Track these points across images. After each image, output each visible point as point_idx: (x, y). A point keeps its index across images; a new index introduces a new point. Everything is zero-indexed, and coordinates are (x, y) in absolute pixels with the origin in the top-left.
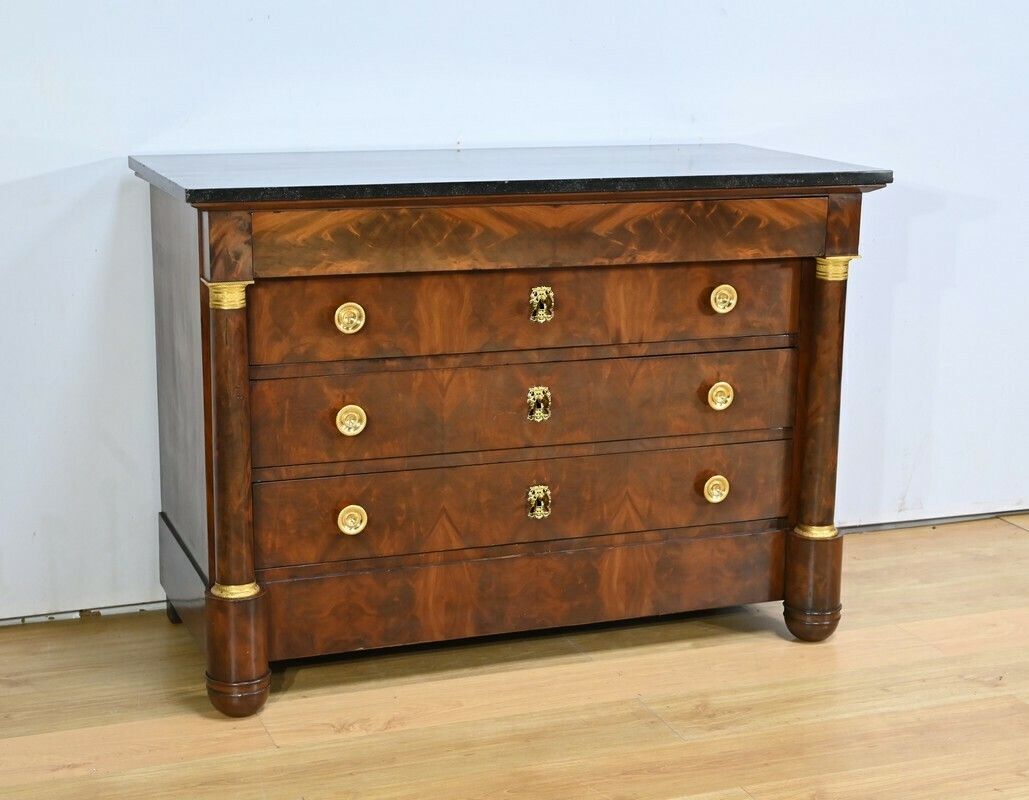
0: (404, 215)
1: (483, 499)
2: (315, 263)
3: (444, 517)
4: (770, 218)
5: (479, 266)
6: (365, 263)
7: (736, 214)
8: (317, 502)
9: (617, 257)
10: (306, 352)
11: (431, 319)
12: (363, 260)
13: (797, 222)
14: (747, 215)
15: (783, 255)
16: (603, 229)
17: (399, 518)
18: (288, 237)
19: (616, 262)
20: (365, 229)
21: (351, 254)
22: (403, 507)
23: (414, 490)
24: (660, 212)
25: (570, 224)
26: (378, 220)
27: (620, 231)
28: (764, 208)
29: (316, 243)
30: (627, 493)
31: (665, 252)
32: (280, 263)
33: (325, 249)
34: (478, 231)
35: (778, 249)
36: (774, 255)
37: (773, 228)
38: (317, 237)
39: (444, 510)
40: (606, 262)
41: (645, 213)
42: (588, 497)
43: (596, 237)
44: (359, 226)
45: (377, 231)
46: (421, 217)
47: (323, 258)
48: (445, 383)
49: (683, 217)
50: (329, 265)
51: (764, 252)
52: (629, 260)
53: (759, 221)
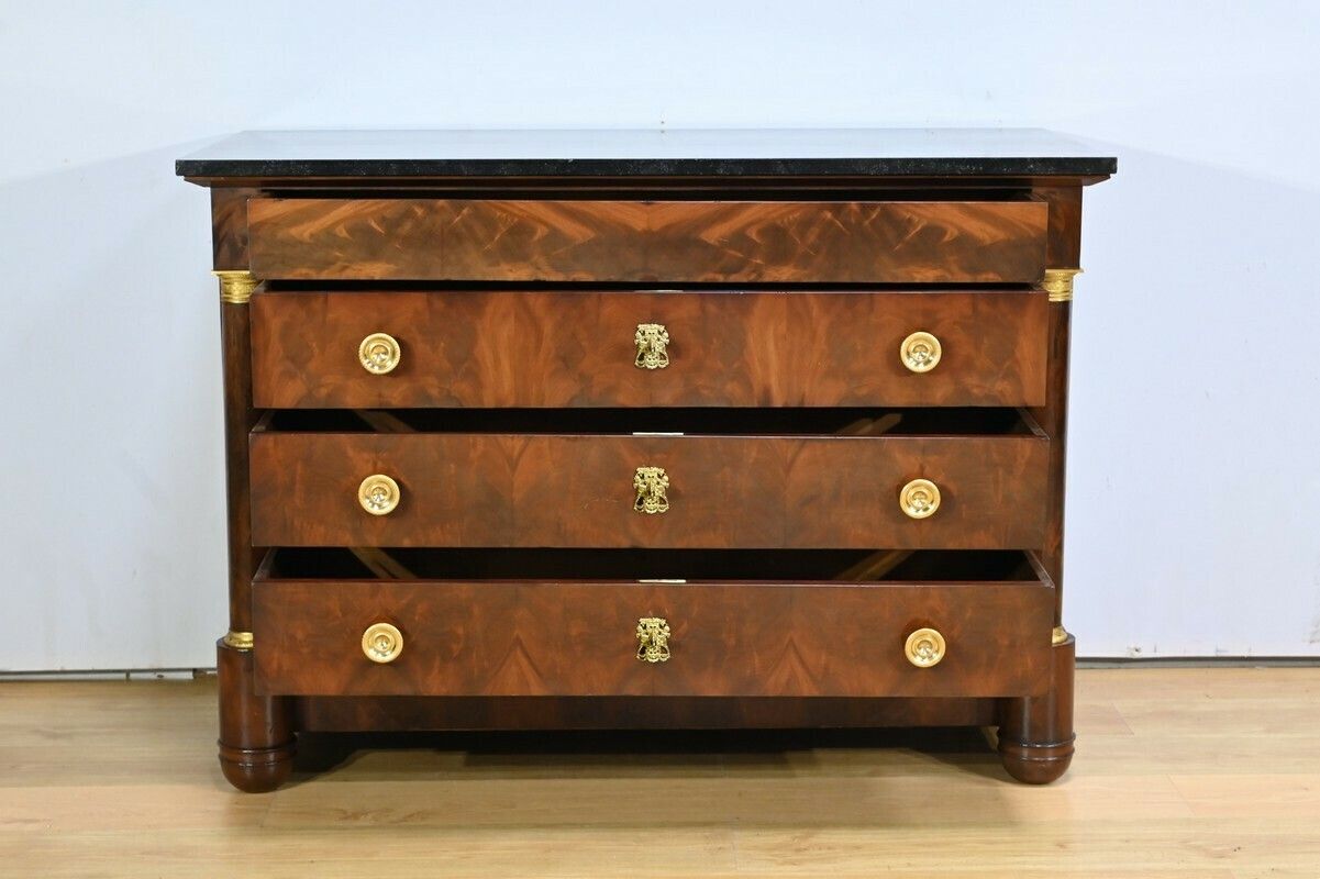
0: (442, 207)
1: (574, 632)
2: (328, 264)
3: (519, 652)
4: (960, 229)
5: (543, 277)
6: (392, 267)
7: (910, 220)
8: (340, 615)
9: (735, 272)
10: (329, 396)
11: (497, 361)
12: (388, 262)
13: (1001, 235)
14: (924, 223)
15: (982, 278)
16: (713, 235)
17: (455, 647)
18: (294, 231)
19: (733, 278)
20: (392, 225)
21: (373, 255)
22: (460, 631)
23: (476, 611)
24: (797, 215)
25: (668, 227)
26: (409, 214)
27: (739, 239)
28: (950, 215)
29: (328, 239)
30: (791, 640)
31: (805, 268)
32: (283, 262)
33: (341, 248)
34: (541, 231)
35: (973, 270)
36: (967, 279)
37: (963, 242)
38: (329, 231)
39: (518, 642)
40: (721, 279)
41: (774, 215)
42: (732, 642)
43: (706, 246)
44: (383, 220)
45: (407, 227)
46: (465, 211)
47: (338, 259)
48: (516, 453)
49: (831, 223)
50: (345, 268)
51: (952, 274)
52: (752, 278)
53: (943, 232)
